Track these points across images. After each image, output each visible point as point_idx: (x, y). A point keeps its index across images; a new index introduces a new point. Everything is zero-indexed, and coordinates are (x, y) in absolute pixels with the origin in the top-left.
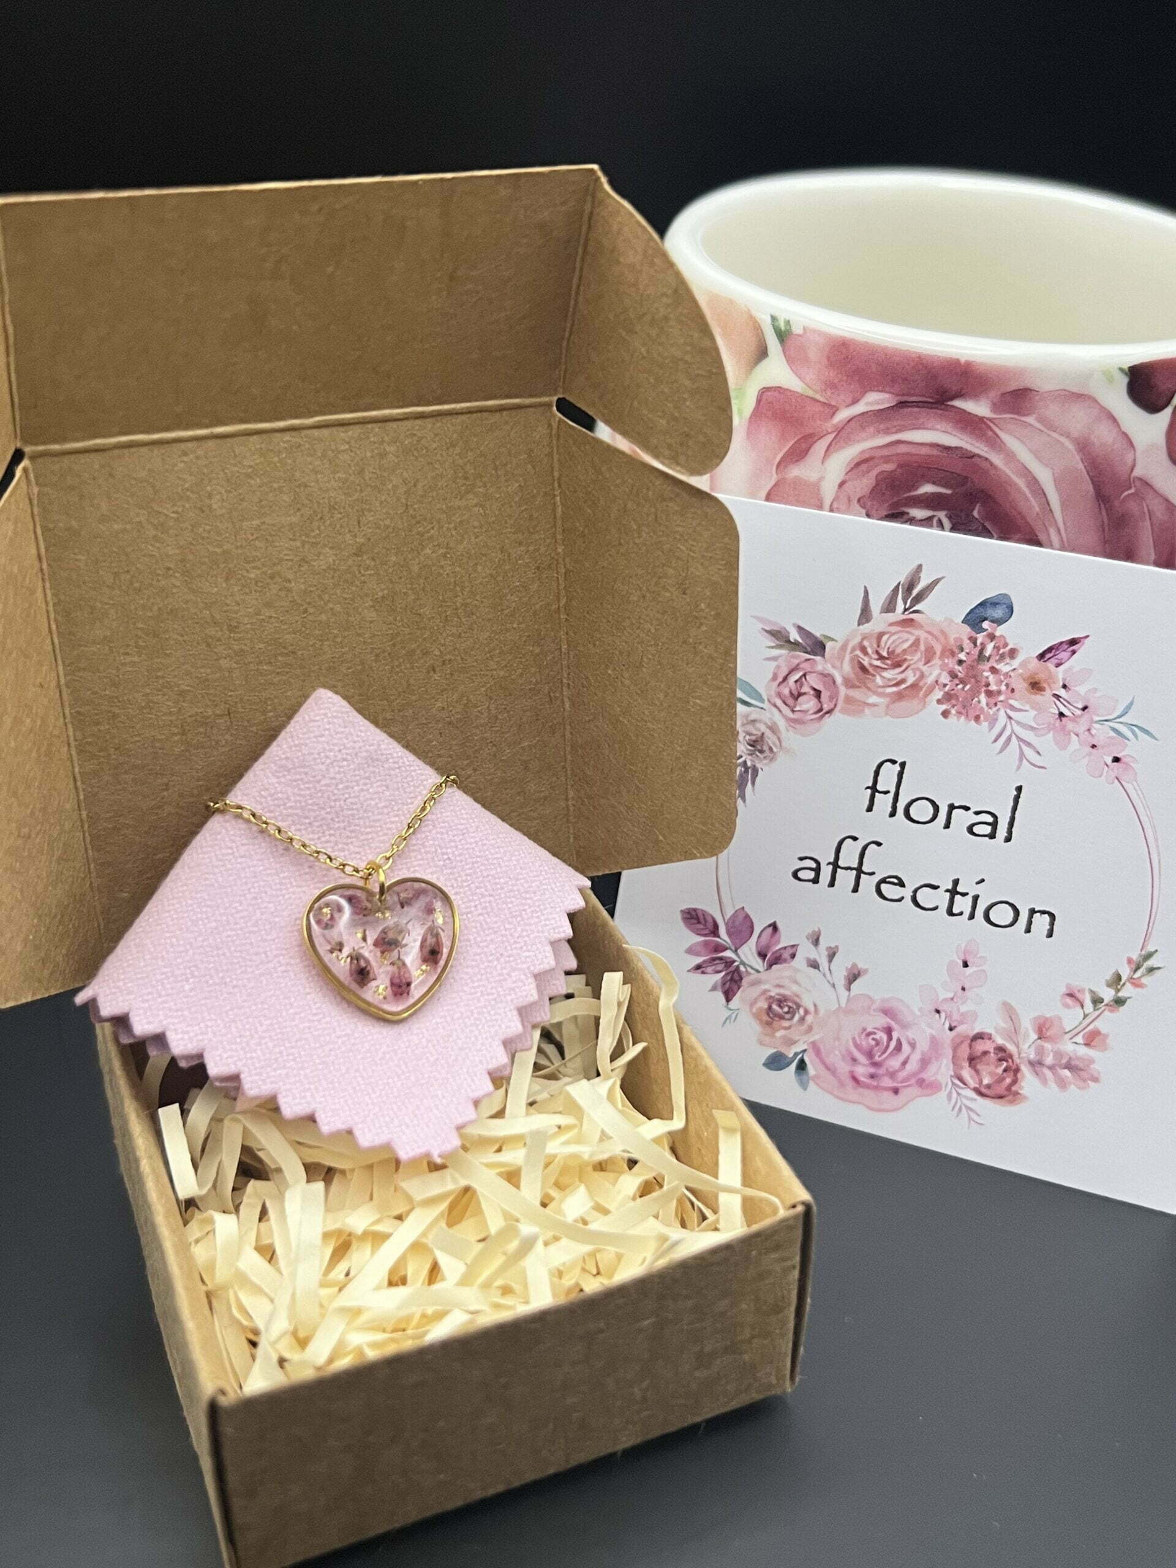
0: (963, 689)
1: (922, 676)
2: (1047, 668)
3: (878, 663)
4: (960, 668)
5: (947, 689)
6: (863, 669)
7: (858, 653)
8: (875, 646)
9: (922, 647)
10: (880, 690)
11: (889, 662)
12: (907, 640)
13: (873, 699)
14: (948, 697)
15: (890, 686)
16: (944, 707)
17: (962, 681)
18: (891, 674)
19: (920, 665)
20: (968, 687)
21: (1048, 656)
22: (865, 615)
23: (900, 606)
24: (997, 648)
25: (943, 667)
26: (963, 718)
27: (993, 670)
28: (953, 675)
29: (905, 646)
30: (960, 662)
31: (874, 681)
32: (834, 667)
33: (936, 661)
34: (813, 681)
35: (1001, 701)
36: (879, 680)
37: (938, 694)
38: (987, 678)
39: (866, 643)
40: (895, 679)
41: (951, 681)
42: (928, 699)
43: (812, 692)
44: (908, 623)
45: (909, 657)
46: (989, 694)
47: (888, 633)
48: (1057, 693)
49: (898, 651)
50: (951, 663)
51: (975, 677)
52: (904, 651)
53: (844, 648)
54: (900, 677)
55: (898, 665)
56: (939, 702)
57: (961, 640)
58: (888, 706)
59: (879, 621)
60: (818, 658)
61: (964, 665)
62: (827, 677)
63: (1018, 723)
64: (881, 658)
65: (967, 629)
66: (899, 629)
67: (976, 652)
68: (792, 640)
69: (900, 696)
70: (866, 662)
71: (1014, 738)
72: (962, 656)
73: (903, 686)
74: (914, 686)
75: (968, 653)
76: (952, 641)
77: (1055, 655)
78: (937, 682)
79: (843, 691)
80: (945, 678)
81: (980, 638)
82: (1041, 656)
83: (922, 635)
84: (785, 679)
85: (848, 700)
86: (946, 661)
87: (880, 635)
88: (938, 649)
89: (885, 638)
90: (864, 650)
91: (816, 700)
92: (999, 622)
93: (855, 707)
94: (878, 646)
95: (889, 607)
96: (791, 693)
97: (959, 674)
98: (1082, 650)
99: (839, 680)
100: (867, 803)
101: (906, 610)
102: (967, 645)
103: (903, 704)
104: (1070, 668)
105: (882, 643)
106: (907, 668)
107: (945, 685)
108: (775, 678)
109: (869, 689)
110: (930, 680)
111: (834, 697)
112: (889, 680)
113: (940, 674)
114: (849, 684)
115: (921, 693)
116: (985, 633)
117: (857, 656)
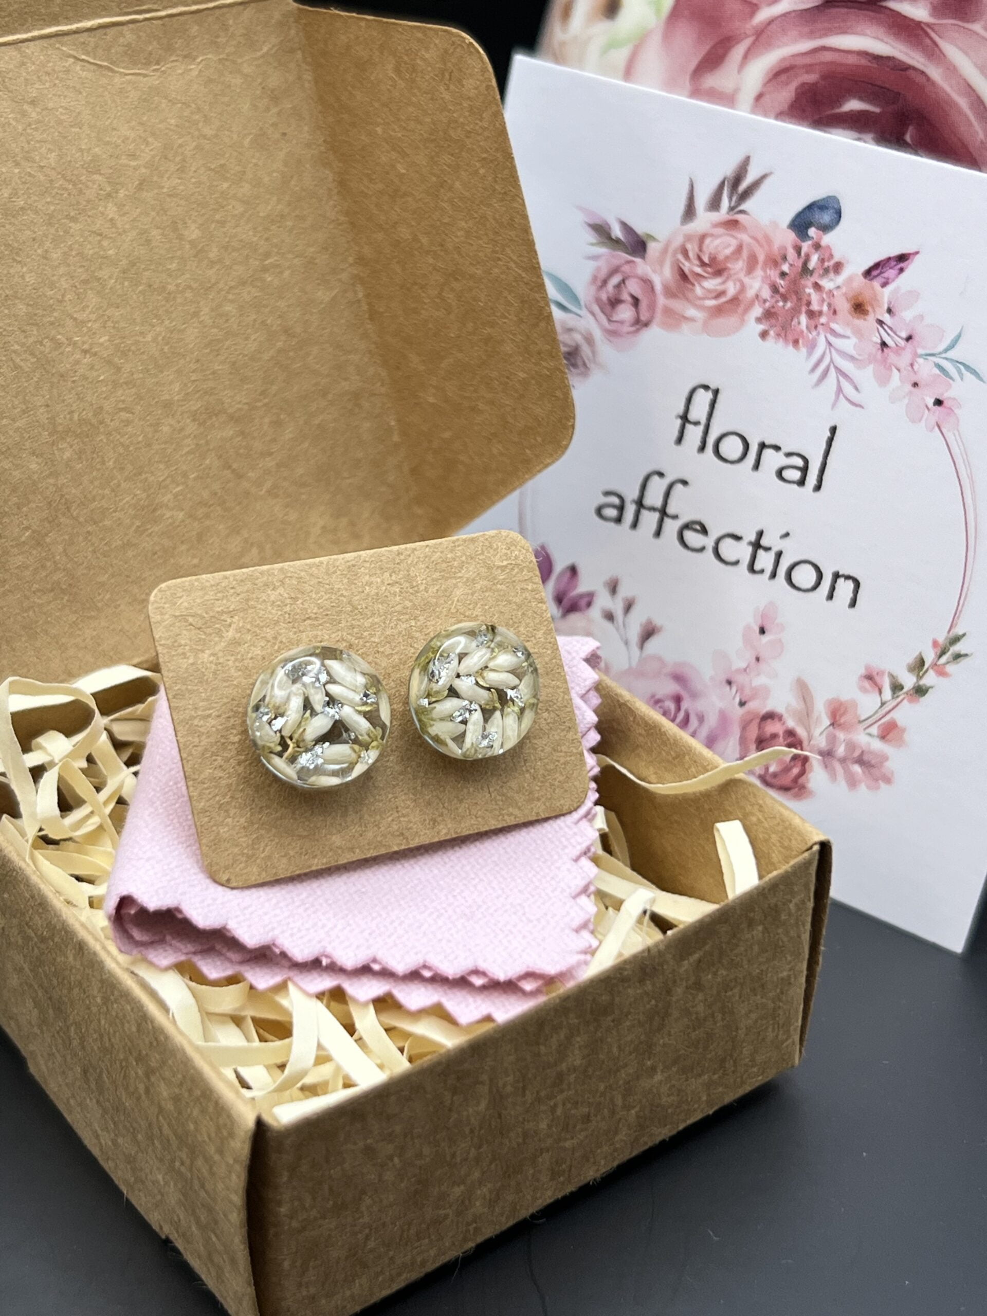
0: (784, 306)
1: (743, 289)
2: (873, 288)
3: (698, 270)
4: (782, 282)
5: (767, 305)
6: (683, 276)
7: (680, 257)
8: (697, 249)
9: (745, 254)
10: (698, 302)
11: (709, 269)
12: (729, 245)
13: (691, 312)
14: (769, 315)
15: (709, 299)
16: (761, 327)
17: (785, 298)
18: (712, 284)
19: (742, 275)
20: (789, 305)
21: (875, 273)
22: (690, 212)
23: (725, 203)
24: (822, 261)
25: (766, 278)
26: (781, 342)
27: (817, 286)
28: (775, 289)
29: (728, 251)
30: (783, 275)
31: (693, 291)
32: (654, 271)
33: (759, 273)
34: (633, 287)
35: (823, 324)
36: (699, 291)
37: (757, 311)
38: (809, 295)
39: (689, 246)
40: (715, 290)
41: (772, 297)
42: (746, 318)
43: (629, 299)
44: (732, 224)
45: (729, 265)
46: (811, 314)
47: (712, 235)
48: (881, 318)
49: (721, 257)
50: (774, 274)
51: (796, 293)
52: (727, 258)
53: (665, 251)
54: (720, 288)
55: (719, 272)
56: (759, 320)
57: (786, 249)
58: (706, 324)
59: (705, 219)
60: (638, 260)
61: (787, 278)
62: (647, 283)
63: (840, 352)
64: (703, 264)
65: (791, 236)
66: (721, 231)
67: (799, 263)
68: (613, 237)
69: (718, 311)
70: (686, 266)
71: (832, 369)
72: (785, 268)
73: (723, 300)
74: (735, 300)
75: (791, 265)
76: (776, 247)
77: (881, 273)
78: (757, 296)
79: (661, 300)
80: (766, 293)
81: (806, 246)
82: (868, 273)
83: (745, 237)
84: (605, 282)
85: (668, 311)
86: (768, 271)
87: (702, 238)
88: (761, 258)
89: (708, 241)
90: (685, 253)
91: (634, 309)
92: (826, 228)
93: (674, 319)
94: (701, 250)
95: (714, 204)
96: (609, 300)
97: (782, 290)
98: (912, 268)
99: (658, 287)
100: (676, 434)
101: (731, 209)
102: (791, 254)
103: (721, 321)
104: (897, 289)
105: (705, 248)
106: (728, 278)
107: (765, 301)
108: (595, 278)
109: (687, 299)
110: (750, 293)
111: (652, 307)
112: (709, 291)
113: (760, 289)
114: (669, 293)
115: (740, 309)
116: (810, 242)
117: (678, 260)
